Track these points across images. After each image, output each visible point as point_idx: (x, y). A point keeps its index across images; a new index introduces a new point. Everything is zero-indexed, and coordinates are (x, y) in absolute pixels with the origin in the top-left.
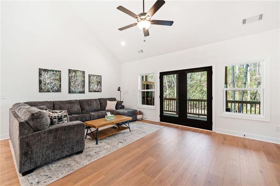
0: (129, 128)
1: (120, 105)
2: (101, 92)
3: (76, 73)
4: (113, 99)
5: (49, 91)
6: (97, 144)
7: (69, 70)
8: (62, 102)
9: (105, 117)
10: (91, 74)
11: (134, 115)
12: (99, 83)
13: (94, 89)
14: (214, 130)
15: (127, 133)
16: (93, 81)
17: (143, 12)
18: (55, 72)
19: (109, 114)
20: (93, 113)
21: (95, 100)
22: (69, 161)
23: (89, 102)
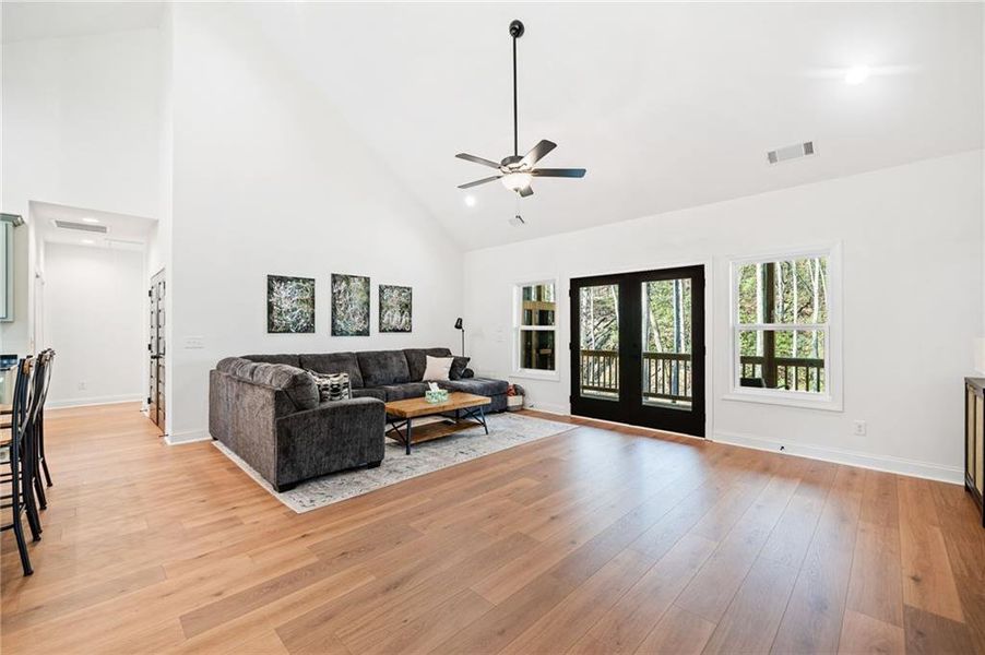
0: (484, 424)
1: (460, 368)
2: (410, 331)
3: (348, 284)
4: (442, 353)
5: (289, 331)
6: (408, 453)
7: (333, 276)
8: (319, 356)
9: (424, 395)
10: (384, 284)
11: (500, 397)
12: (406, 307)
13: (393, 324)
14: (708, 435)
15: (478, 436)
16: (389, 303)
17: (513, 154)
18: (301, 284)
19: (434, 387)
20: (392, 388)
21: (396, 353)
22: (356, 477)
23: (381, 358)
